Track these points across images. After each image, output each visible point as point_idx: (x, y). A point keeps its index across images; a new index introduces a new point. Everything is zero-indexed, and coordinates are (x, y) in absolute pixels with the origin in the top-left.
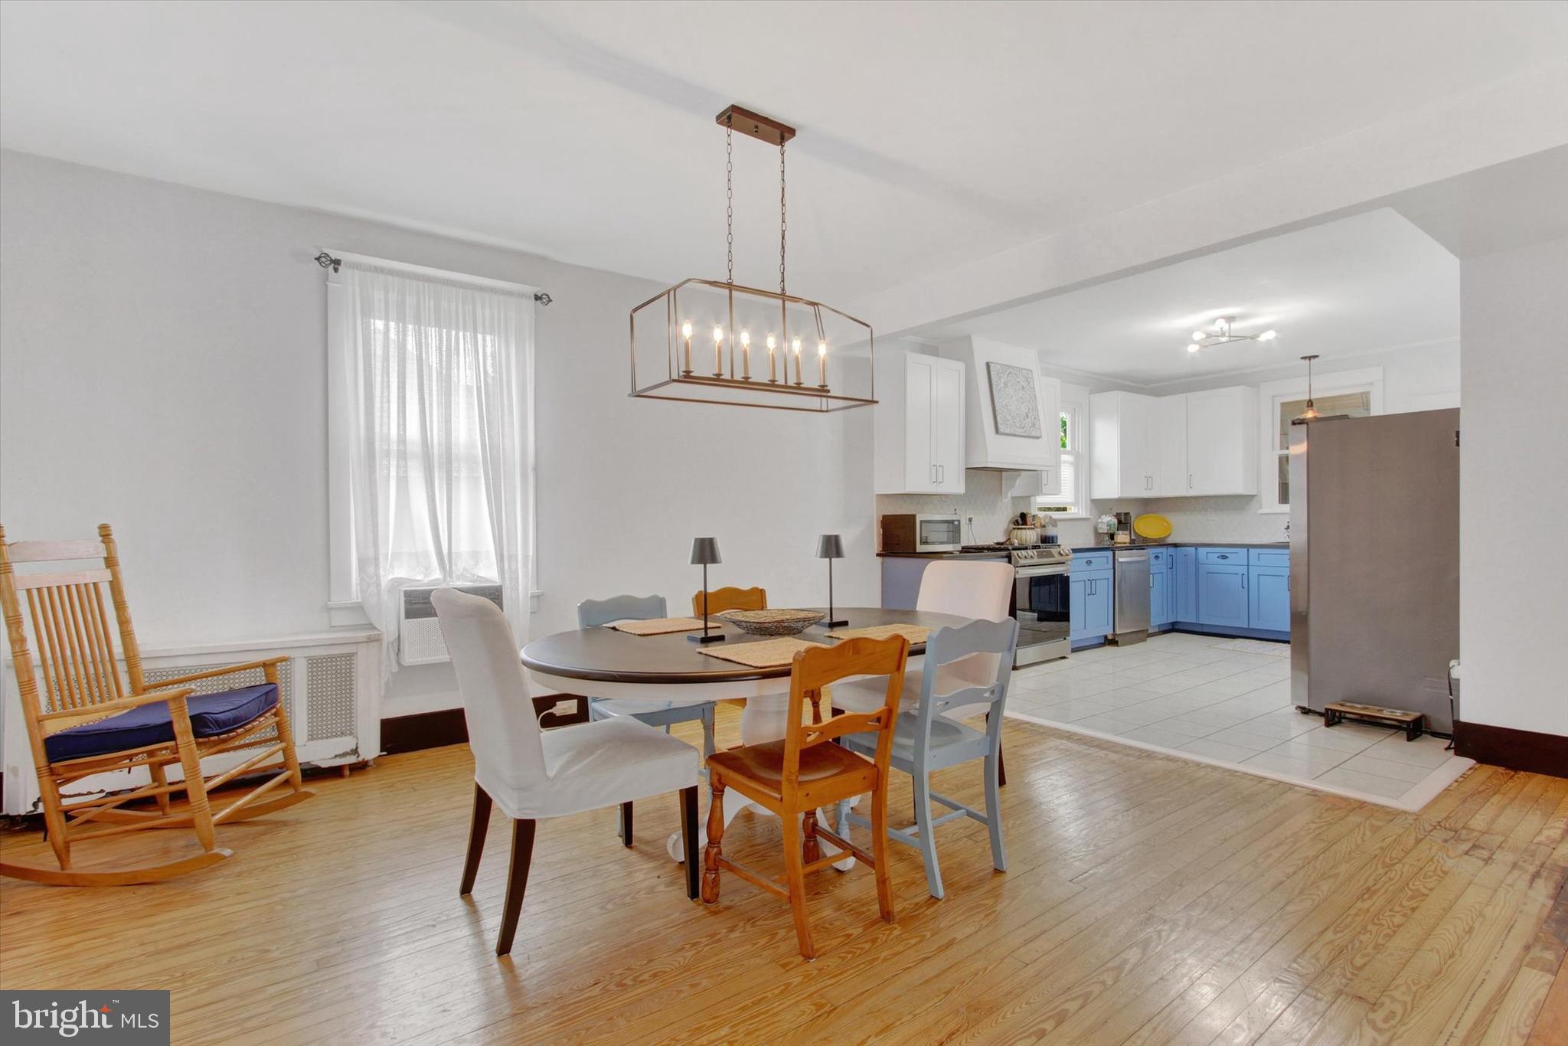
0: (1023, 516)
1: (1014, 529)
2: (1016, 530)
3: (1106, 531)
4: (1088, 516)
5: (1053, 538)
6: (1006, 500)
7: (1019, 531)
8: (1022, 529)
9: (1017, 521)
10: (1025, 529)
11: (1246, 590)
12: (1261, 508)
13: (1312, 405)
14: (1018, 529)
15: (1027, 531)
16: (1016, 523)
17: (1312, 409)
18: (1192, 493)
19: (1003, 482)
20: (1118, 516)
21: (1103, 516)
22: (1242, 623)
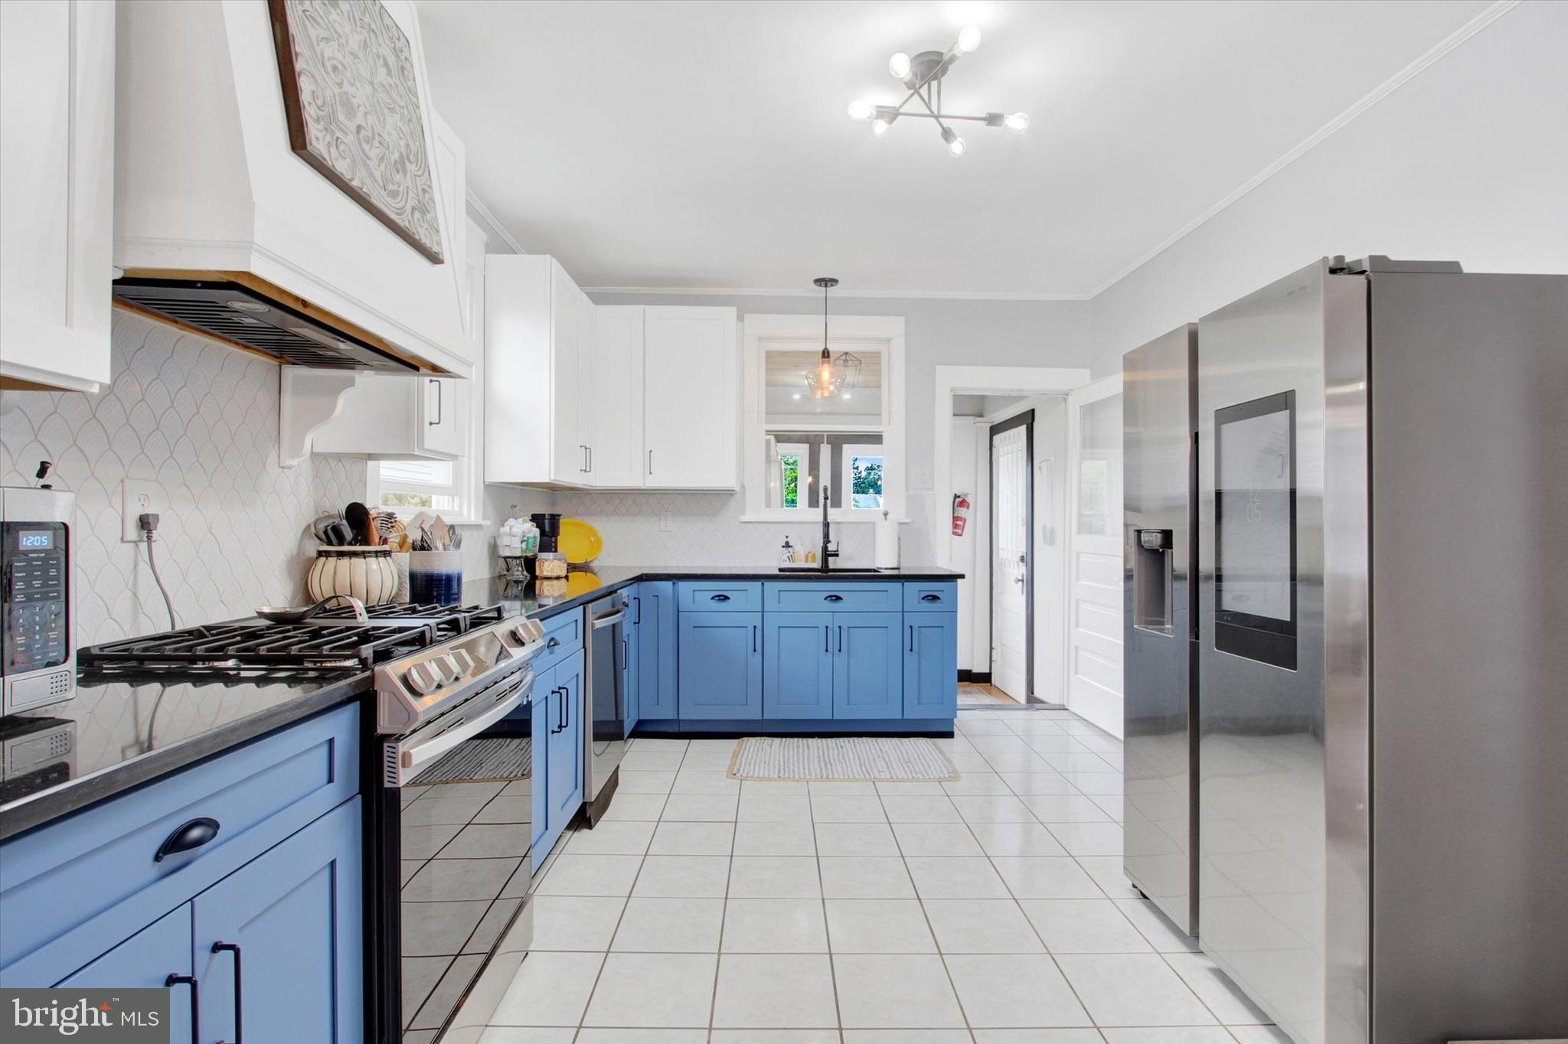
0: (357, 515)
1: (320, 554)
2: (332, 560)
3: (518, 554)
4: (480, 521)
5: (449, 579)
6: (294, 462)
7: (345, 561)
8: (355, 554)
9: (336, 530)
10: (364, 555)
11: (758, 655)
12: (744, 513)
13: (828, 356)
14: (341, 555)
15: (372, 560)
16: (332, 535)
17: (829, 362)
18: (652, 482)
19: (287, 400)
20: (537, 519)
21: (511, 521)
22: (753, 713)
